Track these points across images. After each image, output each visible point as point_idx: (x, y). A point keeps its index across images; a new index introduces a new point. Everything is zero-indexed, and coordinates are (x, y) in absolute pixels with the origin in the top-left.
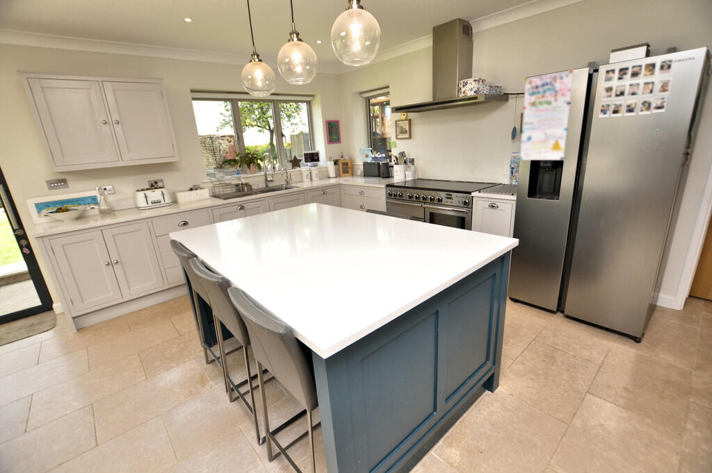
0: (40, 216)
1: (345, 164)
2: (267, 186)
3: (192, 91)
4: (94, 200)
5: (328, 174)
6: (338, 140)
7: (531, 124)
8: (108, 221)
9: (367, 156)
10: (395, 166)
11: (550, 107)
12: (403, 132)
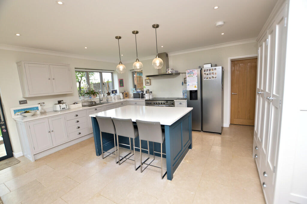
0: (15, 115)
1: (126, 94)
2: (100, 102)
3: (75, 68)
4: (37, 108)
5: (120, 98)
6: (123, 86)
7: (188, 81)
8: (44, 116)
9: (134, 91)
10: (146, 94)
11: (192, 77)
12: (148, 83)
